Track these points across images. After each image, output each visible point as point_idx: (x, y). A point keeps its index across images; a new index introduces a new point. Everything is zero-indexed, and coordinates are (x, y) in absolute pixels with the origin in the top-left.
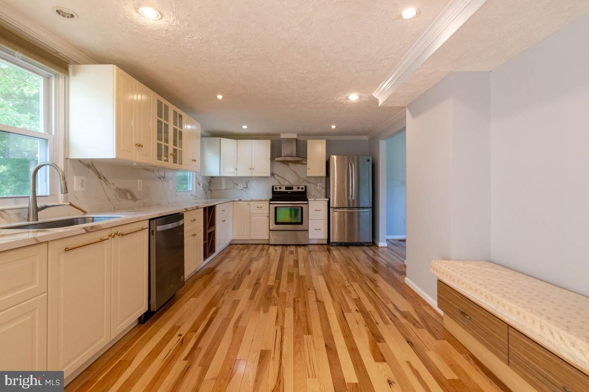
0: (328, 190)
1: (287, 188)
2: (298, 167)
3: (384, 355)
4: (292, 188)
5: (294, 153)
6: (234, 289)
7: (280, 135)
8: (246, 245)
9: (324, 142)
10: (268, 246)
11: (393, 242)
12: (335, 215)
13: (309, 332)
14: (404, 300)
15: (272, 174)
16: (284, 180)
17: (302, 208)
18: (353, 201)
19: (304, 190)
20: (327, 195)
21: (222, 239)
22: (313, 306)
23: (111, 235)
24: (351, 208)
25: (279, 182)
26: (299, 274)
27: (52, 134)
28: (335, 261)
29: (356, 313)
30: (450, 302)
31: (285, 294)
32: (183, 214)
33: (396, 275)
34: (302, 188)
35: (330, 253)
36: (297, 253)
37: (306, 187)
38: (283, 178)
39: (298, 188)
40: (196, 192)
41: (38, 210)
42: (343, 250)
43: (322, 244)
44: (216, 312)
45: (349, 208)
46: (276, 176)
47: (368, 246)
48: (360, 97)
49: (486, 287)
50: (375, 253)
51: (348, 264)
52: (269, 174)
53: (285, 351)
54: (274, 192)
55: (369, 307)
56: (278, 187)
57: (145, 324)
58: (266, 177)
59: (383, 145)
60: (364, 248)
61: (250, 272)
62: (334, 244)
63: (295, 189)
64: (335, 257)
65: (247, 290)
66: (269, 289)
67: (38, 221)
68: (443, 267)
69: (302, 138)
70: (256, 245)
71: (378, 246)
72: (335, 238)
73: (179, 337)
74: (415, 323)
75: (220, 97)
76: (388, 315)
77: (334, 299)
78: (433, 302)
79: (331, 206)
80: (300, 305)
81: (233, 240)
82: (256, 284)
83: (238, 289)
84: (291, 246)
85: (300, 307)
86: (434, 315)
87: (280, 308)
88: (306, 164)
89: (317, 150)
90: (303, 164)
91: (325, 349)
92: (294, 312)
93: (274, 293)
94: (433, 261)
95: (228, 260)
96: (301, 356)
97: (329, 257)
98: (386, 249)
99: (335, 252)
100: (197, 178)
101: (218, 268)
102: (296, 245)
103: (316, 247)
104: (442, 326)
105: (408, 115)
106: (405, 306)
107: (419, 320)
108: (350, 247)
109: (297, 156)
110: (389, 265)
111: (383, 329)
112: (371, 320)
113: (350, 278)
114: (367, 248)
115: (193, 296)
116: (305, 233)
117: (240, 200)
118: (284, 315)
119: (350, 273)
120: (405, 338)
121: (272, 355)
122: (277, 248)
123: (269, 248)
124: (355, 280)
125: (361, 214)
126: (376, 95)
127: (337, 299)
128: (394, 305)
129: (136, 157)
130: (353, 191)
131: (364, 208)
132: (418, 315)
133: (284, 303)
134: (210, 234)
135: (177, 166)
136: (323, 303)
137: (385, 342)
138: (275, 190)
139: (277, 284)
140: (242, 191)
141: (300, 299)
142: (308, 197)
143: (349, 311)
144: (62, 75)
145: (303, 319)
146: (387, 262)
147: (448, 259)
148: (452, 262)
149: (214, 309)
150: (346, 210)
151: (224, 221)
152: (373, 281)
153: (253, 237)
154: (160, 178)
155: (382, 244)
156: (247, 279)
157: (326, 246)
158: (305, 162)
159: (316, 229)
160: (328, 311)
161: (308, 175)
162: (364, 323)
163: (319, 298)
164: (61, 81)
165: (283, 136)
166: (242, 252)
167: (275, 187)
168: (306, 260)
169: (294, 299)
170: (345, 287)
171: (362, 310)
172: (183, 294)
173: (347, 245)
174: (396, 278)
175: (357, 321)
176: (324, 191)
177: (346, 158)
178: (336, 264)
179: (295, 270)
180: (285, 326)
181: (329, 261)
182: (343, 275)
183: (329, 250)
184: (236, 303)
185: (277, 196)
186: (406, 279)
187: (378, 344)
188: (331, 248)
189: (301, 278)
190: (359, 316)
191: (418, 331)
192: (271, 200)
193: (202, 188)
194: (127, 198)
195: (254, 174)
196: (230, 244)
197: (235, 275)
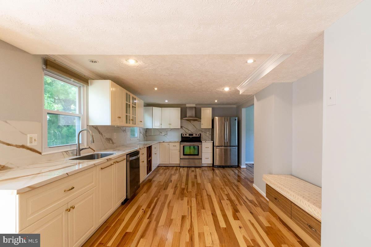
0: (213, 136)
1: (190, 135)
2: (196, 123)
3: (239, 217)
4: (192, 135)
5: (194, 115)
6: (164, 189)
7: (186, 105)
8: (167, 167)
9: (211, 109)
10: (180, 167)
11: (250, 165)
12: (217, 150)
13: (204, 208)
14: (251, 194)
15: (181, 127)
16: (188, 130)
17: (198, 146)
18: (227, 142)
19: (199, 136)
20: (212, 139)
21: (155, 163)
22: (205, 197)
23: (114, 162)
24: (226, 146)
25: (186, 132)
26: (197, 182)
27: (81, 114)
28: (217, 176)
29: (227, 201)
30: (271, 194)
31: (191, 192)
32: (139, 151)
33: (249, 183)
34: (198, 135)
35: (214, 171)
36: (196, 171)
37: (200, 134)
38: (187, 129)
39: (196, 135)
40: (139, 137)
41: (80, 150)
42: (221, 170)
43: (209, 167)
44: (158, 200)
45: (225, 146)
46: (183, 128)
47: (235, 168)
48: (230, 89)
49: (284, 186)
50: (239, 171)
51: (224, 177)
52: (180, 127)
53: (193, 215)
54: (182, 137)
55: (233, 198)
56: (185, 134)
57: (125, 204)
58: (178, 129)
59: (244, 111)
60: (233, 169)
61: (171, 181)
62: (216, 167)
63: (194, 136)
64: (216, 174)
65: (171, 190)
66: (182, 189)
67: (80, 155)
68: (268, 178)
69: (198, 106)
70: (173, 167)
71: (241, 168)
72: (217, 163)
73: (143, 210)
74: (255, 205)
75: (156, 89)
76: (243, 202)
77: (216, 194)
78: (264, 194)
79: (215, 145)
80: (199, 197)
81: (160, 164)
82: (175, 187)
83: (167, 189)
84: (192, 168)
85: (199, 198)
86: (265, 202)
87: (189, 198)
88: (201, 121)
89: (207, 113)
90: (199, 121)
91: (211, 215)
92: (196, 200)
93: (185, 191)
94: (264, 175)
95: (158, 175)
96: (201, 218)
97: (213, 173)
98: (245, 169)
99: (217, 171)
100: (140, 130)
101: (154, 179)
102: (195, 167)
103: (206, 168)
104: (268, 206)
105: (255, 99)
106: (251, 197)
107: (257, 204)
108: (225, 168)
109: (196, 117)
110: (246, 178)
111: (239, 207)
112: (234, 203)
113: (224, 184)
114: (235, 169)
115: (144, 193)
116: (200, 160)
117: (164, 142)
118: (191, 201)
119: (225, 182)
120: (250, 211)
121: (187, 217)
122: (184, 168)
123: (180, 168)
124: (227, 185)
125: (232, 150)
126: (238, 88)
127: (217, 194)
128: (246, 197)
129: (118, 123)
130: (227, 137)
131: (233, 146)
132: (257, 202)
133: (191, 196)
134: (149, 161)
135: (134, 125)
136: (210, 196)
137: (240, 212)
138: (183, 136)
139: (186, 187)
140: (164, 137)
141: (199, 194)
142: (201, 140)
143: (223, 199)
144: (85, 86)
145: (201, 203)
146: (245, 176)
147: (271, 174)
148: (273, 175)
149: (156, 199)
150: (223, 148)
151: (156, 154)
152: (237, 186)
153: (171, 163)
154: (123, 131)
155: (243, 166)
156: (170, 184)
157: (212, 168)
158: (200, 120)
159: (206, 157)
160: (213, 200)
161: (202, 127)
162: (231, 205)
163: (208, 194)
164: (85, 88)
165: (187, 105)
166: (165, 171)
167: (183, 134)
168: (201, 176)
169: (196, 194)
170: (221, 188)
171: (230, 199)
172: (139, 192)
173: (223, 167)
174: (249, 185)
175: (227, 204)
176: (210, 136)
177: (223, 118)
178: (217, 177)
179: (195, 180)
180: (192, 206)
181: (213, 176)
182: (221, 183)
183: (213, 170)
184: (166, 196)
185: (184, 139)
186: (254, 184)
187: (237, 213)
188: (215, 168)
189: (198, 184)
190: (228, 202)
191: (256, 209)
192: (181, 142)
193: (142, 135)
194: (110, 142)
195: (172, 127)
196: (158, 167)
197: (164, 182)
